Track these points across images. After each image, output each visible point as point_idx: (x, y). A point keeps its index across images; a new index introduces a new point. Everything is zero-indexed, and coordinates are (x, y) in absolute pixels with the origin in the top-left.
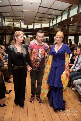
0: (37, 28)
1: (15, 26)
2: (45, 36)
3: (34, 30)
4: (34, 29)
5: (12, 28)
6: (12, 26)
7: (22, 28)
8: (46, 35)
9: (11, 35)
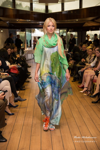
0: (70, 11)
1: (18, 8)
2: (91, 30)
3: (65, 15)
4: (63, 13)
5: (11, 13)
6: (10, 8)
7: (34, 11)
8: (94, 28)
9: (7, 30)
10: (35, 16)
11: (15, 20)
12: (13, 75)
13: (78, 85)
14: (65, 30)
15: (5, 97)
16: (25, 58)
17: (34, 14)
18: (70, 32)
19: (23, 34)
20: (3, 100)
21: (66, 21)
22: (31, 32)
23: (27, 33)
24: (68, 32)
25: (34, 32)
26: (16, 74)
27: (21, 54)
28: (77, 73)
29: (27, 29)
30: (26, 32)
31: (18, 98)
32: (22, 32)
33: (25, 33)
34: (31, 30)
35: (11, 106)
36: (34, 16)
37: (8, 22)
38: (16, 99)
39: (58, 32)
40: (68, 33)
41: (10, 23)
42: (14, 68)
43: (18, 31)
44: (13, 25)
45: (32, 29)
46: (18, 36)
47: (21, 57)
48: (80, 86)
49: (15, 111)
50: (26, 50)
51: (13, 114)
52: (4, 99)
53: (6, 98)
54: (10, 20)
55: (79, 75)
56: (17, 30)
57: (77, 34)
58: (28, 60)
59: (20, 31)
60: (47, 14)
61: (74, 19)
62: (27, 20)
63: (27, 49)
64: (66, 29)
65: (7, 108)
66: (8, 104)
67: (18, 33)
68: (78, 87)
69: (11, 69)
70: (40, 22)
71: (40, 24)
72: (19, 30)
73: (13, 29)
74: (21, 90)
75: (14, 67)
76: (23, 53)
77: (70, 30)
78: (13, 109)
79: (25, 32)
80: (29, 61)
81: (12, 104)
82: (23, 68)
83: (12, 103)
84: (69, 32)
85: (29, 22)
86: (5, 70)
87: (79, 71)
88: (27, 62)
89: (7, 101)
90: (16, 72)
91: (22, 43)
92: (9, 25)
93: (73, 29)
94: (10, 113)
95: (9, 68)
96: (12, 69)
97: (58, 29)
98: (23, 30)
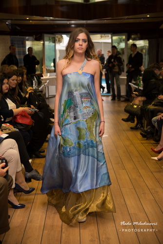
10: (64, 9)
11: (23, 17)
12: (22, 127)
13: (151, 147)
14: (124, 37)
15: (7, 171)
16: (44, 93)
17: (62, 6)
18: (134, 39)
19: (38, 45)
20: (5, 177)
21: (126, 17)
22: (54, 42)
23: (47, 43)
24: (128, 40)
25: (60, 41)
26: (27, 126)
27: (35, 85)
28: (150, 123)
29: (46, 36)
30: (44, 42)
31: (33, 173)
32: (36, 42)
33: (44, 44)
34: (54, 38)
35: (18, 190)
36: (60, 9)
37: (10, 21)
38: (29, 174)
39: (110, 41)
40: (128, 42)
41: (12, 25)
42: (23, 115)
43: (28, 40)
44: (18, 28)
45: (58, 36)
46: (30, 49)
47: (35, 91)
48: (155, 150)
49: (26, 200)
50: (44, 77)
51: (23, 206)
52: (7, 176)
53: (10, 173)
54: (13, 19)
55: (153, 127)
56: (27, 38)
57: (148, 45)
58: (48, 98)
59: (32, 40)
60: (86, 4)
61: (142, 13)
62: (48, 18)
63: (47, 76)
64: (126, 34)
65: (11, 193)
66: (14, 186)
67: (28, 44)
68: (151, 150)
69: (18, 115)
70: (73, 22)
71: (73, 26)
72: (31, 38)
73: (18, 37)
74: (38, 157)
75: (24, 112)
76: (39, 83)
77: (133, 36)
78: (22, 197)
79: (42, 42)
80: (50, 100)
81: (23, 187)
82: (41, 115)
83: (23, 184)
84: (131, 41)
85: (52, 22)
86: (5, 119)
87: (154, 119)
88: (47, 101)
89: (12, 180)
90: (27, 121)
91: (38, 63)
92: (10, 27)
93: (139, 35)
94: (17, 203)
95: (15, 114)
96: (18, 117)
97: (110, 36)
98: (39, 38)
